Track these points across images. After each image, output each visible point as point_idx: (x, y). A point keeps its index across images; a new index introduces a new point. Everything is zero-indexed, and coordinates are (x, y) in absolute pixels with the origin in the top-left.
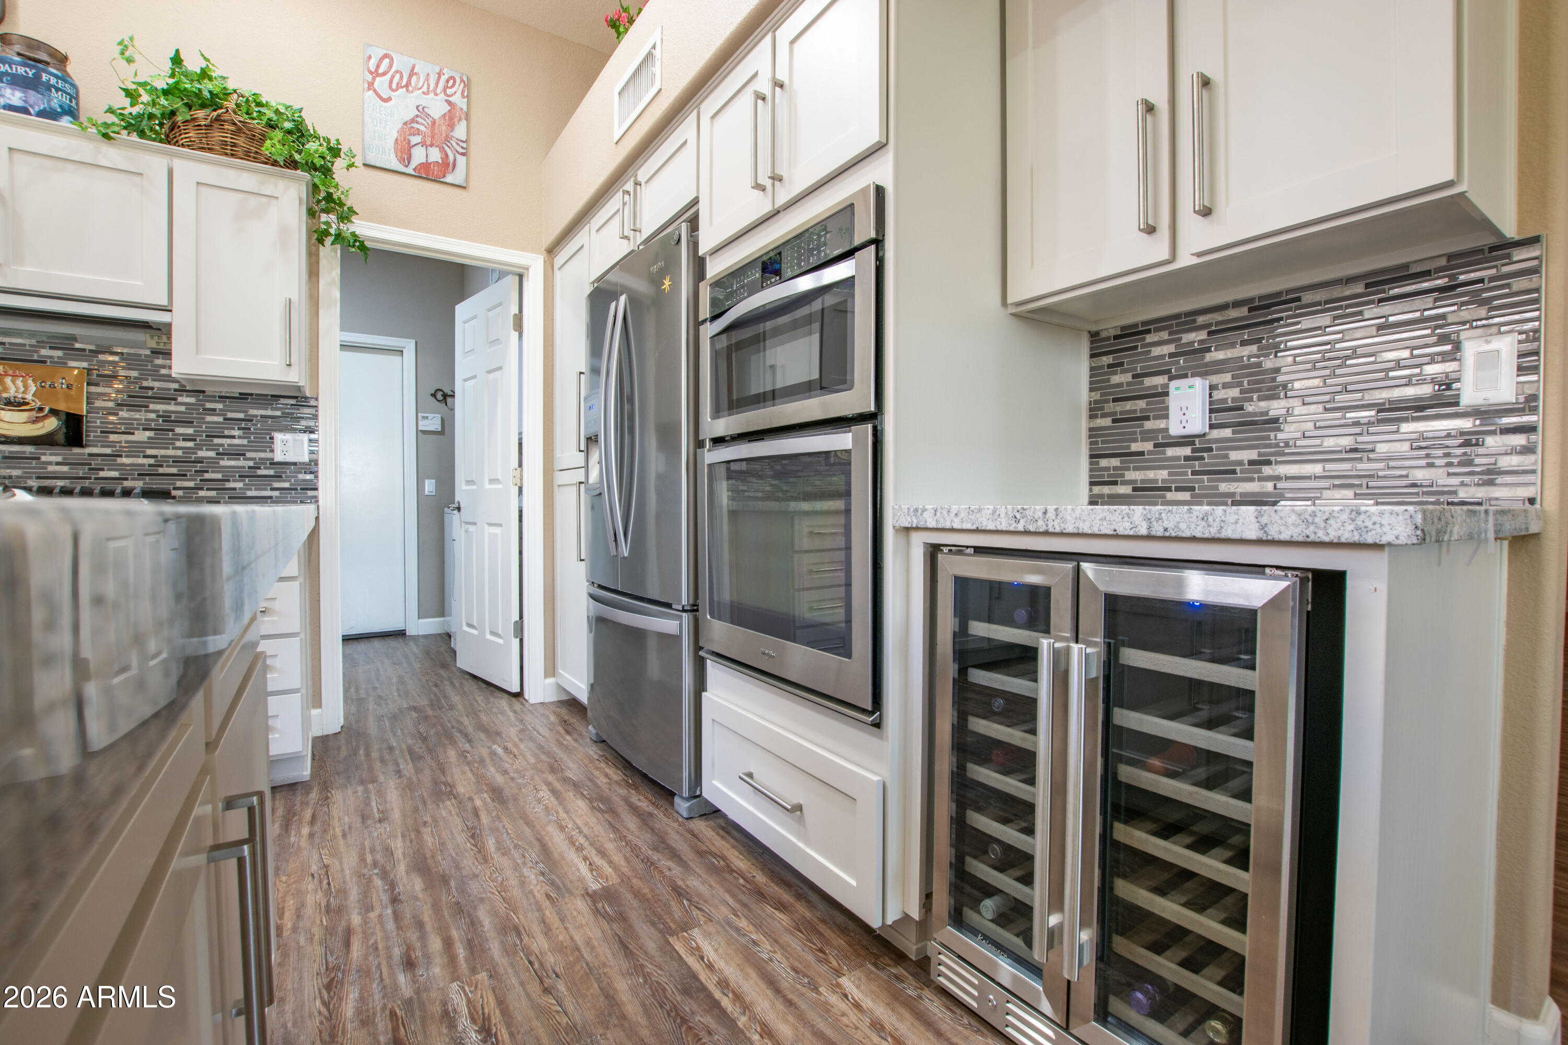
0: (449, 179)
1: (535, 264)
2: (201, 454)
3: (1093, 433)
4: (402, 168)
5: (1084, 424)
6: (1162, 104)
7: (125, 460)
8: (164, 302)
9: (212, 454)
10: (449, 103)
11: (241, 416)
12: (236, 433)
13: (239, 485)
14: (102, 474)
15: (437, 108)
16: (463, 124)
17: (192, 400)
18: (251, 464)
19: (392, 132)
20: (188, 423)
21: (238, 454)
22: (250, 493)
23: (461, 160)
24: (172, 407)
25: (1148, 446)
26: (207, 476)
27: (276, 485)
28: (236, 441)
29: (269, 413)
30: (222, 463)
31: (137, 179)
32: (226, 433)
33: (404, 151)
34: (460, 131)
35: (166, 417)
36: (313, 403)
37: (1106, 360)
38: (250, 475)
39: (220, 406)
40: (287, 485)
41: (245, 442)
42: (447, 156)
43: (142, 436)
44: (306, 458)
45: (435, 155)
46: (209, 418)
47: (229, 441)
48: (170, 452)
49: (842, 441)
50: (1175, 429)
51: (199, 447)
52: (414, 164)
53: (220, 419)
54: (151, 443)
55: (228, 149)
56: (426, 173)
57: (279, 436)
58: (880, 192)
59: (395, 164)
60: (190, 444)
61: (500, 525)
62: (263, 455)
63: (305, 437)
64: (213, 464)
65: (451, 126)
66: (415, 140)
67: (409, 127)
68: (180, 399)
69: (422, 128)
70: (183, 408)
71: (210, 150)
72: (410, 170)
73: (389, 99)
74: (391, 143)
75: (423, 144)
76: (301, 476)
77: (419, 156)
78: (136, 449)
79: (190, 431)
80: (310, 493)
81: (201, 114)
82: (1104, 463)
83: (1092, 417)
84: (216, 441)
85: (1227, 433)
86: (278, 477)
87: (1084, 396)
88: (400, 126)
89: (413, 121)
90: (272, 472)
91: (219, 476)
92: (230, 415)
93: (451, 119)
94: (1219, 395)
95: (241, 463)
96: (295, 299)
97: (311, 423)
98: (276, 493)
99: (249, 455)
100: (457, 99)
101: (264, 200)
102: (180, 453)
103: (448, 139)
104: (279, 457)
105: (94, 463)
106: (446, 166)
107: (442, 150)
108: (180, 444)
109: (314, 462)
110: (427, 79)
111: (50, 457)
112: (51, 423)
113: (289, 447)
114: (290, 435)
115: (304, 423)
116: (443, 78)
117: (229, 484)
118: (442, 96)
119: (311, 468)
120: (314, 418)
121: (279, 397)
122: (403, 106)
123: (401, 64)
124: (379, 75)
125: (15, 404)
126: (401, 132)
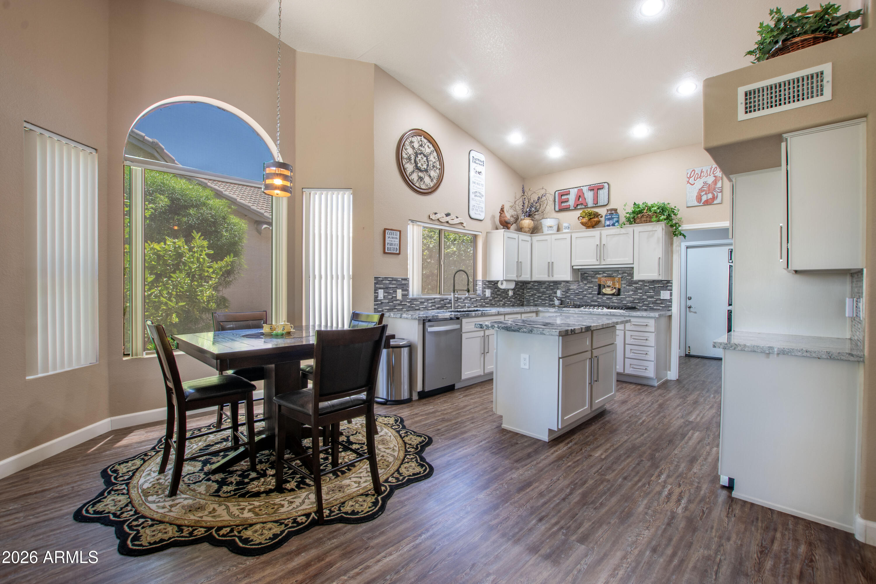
0: (715, 202)
2: (644, 297)
4: (699, 204)
7: (627, 299)
8: (632, 262)
9: (646, 297)
10: (715, 176)
11: (653, 287)
12: (651, 291)
13: (652, 305)
14: (623, 302)
15: (710, 180)
16: (720, 181)
17: (641, 283)
18: (655, 300)
19: (695, 194)
20: (641, 289)
21: (652, 297)
22: (655, 308)
23: (720, 195)
24: (637, 285)
26: (645, 303)
27: (661, 305)
28: (652, 294)
29: (660, 285)
30: (649, 299)
31: (628, 234)
32: (649, 291)
33: (699, 198)
34: (719, 185)
35: (636, 288)
36: (671, 282)
38: (654, 303)
39: (648, 285)
40: (664, 306)
41: (654, 294)
42: (714, 195)
43: (631, 293)
44: (669, 298)
45: (710, 196)
46: (645, 288)
47: (650, 294)
48: (637, 297)
51: (643, 295)
52: (702, 201)
53: (648, 288)
54: (633, 295)
55: (646, 222)
56: (707, 203)
57: (661, 292)
59: (696, 204)
60: (641, 295)
62: (658, 297)
63: (669, 292)
64: (646, 300)
65: (716, 184)
66: (702, 194)
67: (701, 190)
69: (705, 189)
70: (639, 286)
71: (642, 223)
72: (701, 204)
73: (693, 184)
74: (695, 198)
75: (706, 194)
76: (668, 303)
77: (704, 198)
78: (630, 296)
79: (641, 291)
80: (670, 308)
81: (639, 215)
84: (647, 293)
86: (662, 303)
88: (698, 191)
89: (702, 188)
90: (660, 302)
91: (647, 303)
92: (650, 287)
93: (715, 182)
95: (653, 299)
96: (661, 256)
97: (671, 288)
98: (661, 308)
99: (655, 297)
100: (718, 174)
102: (639, 297)
103: (714, 189)
104: (662, 298)
105: (622, 299)
106: (714, 198)
107: (713, 193)
108: (639, 295)
109: (671, 299)
110: (707, 172)
111: (614, 298)
112: (614, 291)
113: (665, 295)
114: (665, 292)
115: (668, 288)
116: (713, 169)
117: (650, 305)
118: (713, 175)
119: (670, 301)
120: (671, 286)
121: (662, 281)
122: (699, 184)
123: (698, 171)
124: (690, 177)
125: (609, 287)
126: (698, 193)
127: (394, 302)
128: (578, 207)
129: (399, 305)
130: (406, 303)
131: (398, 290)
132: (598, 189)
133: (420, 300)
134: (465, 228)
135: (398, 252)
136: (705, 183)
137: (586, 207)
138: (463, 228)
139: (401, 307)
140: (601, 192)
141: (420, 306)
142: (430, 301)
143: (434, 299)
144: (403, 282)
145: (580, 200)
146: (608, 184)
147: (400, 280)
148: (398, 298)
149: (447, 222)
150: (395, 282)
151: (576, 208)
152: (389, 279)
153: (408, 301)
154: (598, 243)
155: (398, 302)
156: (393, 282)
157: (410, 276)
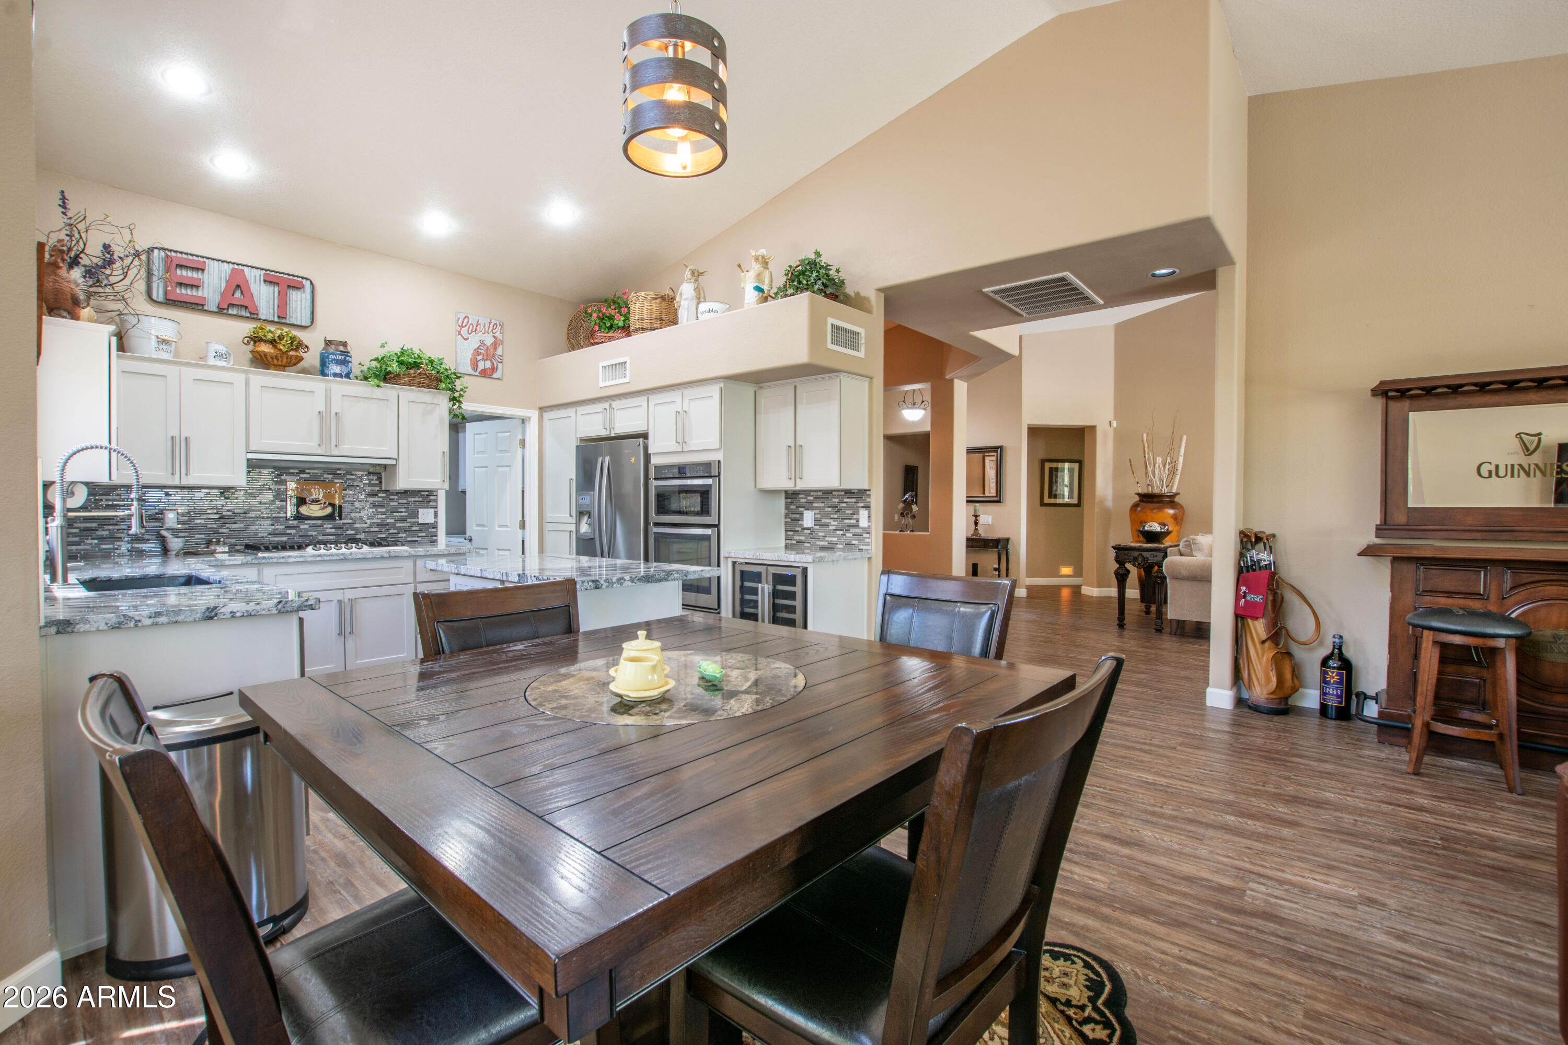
0: (495, 376)
1: (534, 415)
2: (388, 521)
3: (786, 523)
4: (473, 373)
5: (783, 520)
6: (793, 446)
7: (357, 525)
8: (396, 456)
9: (393, 521)
10: (494, 337)
11: (405, 501)
12: (403, 510)
13: (404, 535)
14: (348, 532)
15: (489, 341)
16: (501, 346)
17: (384, 495)
18: (409, 525)
19: (469, 355)
20: (383, 506)
21: (403, 520)
22: (409, 539)
23: (500, 365)
24: (376, 499)
25: (799, 529)
26: (391, 531)
27: (420, 535)
28: (403, 514)
29: (417, 499)
30: (398, 525)
31: (386, 402)
32: (399, 510)
33: (475, 365)
34: (499, 351)
36: (435, 494)
37: (789, 500)
38: (408, 530)
39: (396, 497)
40: (424, 534)
41: (406, 514)
42: (494, 364)
44: (431, 521)
45: (488, 365)
46: (392, 504)
47: (399, 514)
48: (375, 521)
49: (708, 532)
50: (805, 526)
51: (387, 518)
52: (479, 370)
53: (396, 504)
54: (368, 517)
55: (420, 385)
56: (486, 374)
57: (420, 510)
58: (719, 462)
59: (471, 371)
60: (384, 516)
61: (510, 550)
62: (414, 520)
63: (432, 510)
64: (393, 526)
65: (495, 349)
66: (479, 358)
67: (477, 352)
68: (380, 495)
69: (482, 351)
70: (381, 499)
71: (413, 386)
72: (477, 374)
73: (466, 339)
74: (468, 361)
75: (483, 359)
76: (430, 530)
77: (481, 365)
78: (361, 520)
79: (384, 510)
80: (434, 538)
81: (412, 371)
82: (789, 533)
83: (786, 518)
84: (395, 514)
85: (818, 527)
86: (420, 531)
87: (783, 511)
88: (472, 352)
89: (478, 348)
90: (417, 528)
91: (396, 531)
92: (400, 501)
93: (495, 345)
94: (816, 516)
95: (405, 524)
96: (446, 450)
97: (435, 504)
98: (419, 539)
99: (408, 520)
100: (497, 335)
101: (433, 406)
102: (379, 521)
103: (494, 355)
104: (420, 522)
105: (346, 527)
106: (493, 369)
107: (492, 362)
108: (380, 516)
109: (436, 522)
110: (484, 326)
111: (328, 525)
112: (329, 510)
113: (425, 515)
114: (426, 510)
115: (431, 504)
116: (492, 324)
117: (400, 535)
118: (491, 334)
119: (434, 524)
120: (436, 501)
121: (420, 491)
122: (474, 342)
123: (473, 320)
124: (463, 327)
125: (316, 501)
126: (473, 355)
128: (230, 312)
132: (289, 287)
136: (482, 342)
137: (254, 316)
140: (294, 295)
145: (238, 294)
146: (311, 283)
151: (221, 311)
154: (322, 409)
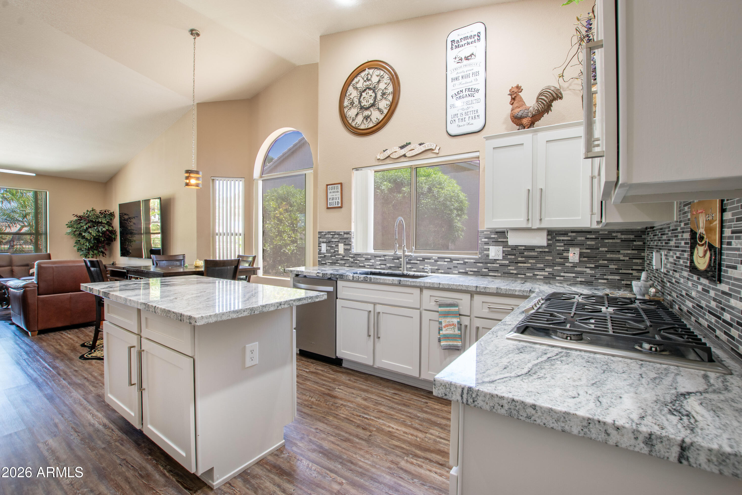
127: (337, 256)
129: (342, 259)
130: (348, 258)
131: (340, 245)
133: (364, 256)
134: (439, 155)
135: (340, 205)
138: (435, 156)
139: (343, 262)
141: (365, 263)
142: (379, 258)
143: (385, 256)
144: (345, 236)
147: (343, 233)
148: (340, 252)
149: (404, 156)
150: (337, 236)
152: (332, 233)
153: (350, 256)
155: (340, 256)
156: (336, 236)
157: (353, 230)
